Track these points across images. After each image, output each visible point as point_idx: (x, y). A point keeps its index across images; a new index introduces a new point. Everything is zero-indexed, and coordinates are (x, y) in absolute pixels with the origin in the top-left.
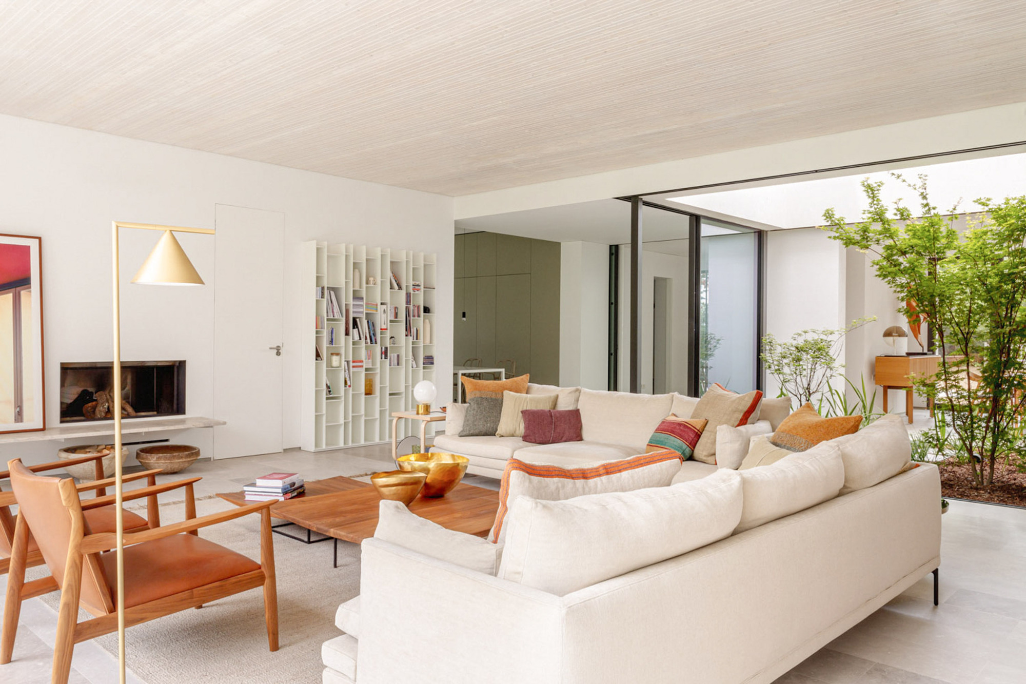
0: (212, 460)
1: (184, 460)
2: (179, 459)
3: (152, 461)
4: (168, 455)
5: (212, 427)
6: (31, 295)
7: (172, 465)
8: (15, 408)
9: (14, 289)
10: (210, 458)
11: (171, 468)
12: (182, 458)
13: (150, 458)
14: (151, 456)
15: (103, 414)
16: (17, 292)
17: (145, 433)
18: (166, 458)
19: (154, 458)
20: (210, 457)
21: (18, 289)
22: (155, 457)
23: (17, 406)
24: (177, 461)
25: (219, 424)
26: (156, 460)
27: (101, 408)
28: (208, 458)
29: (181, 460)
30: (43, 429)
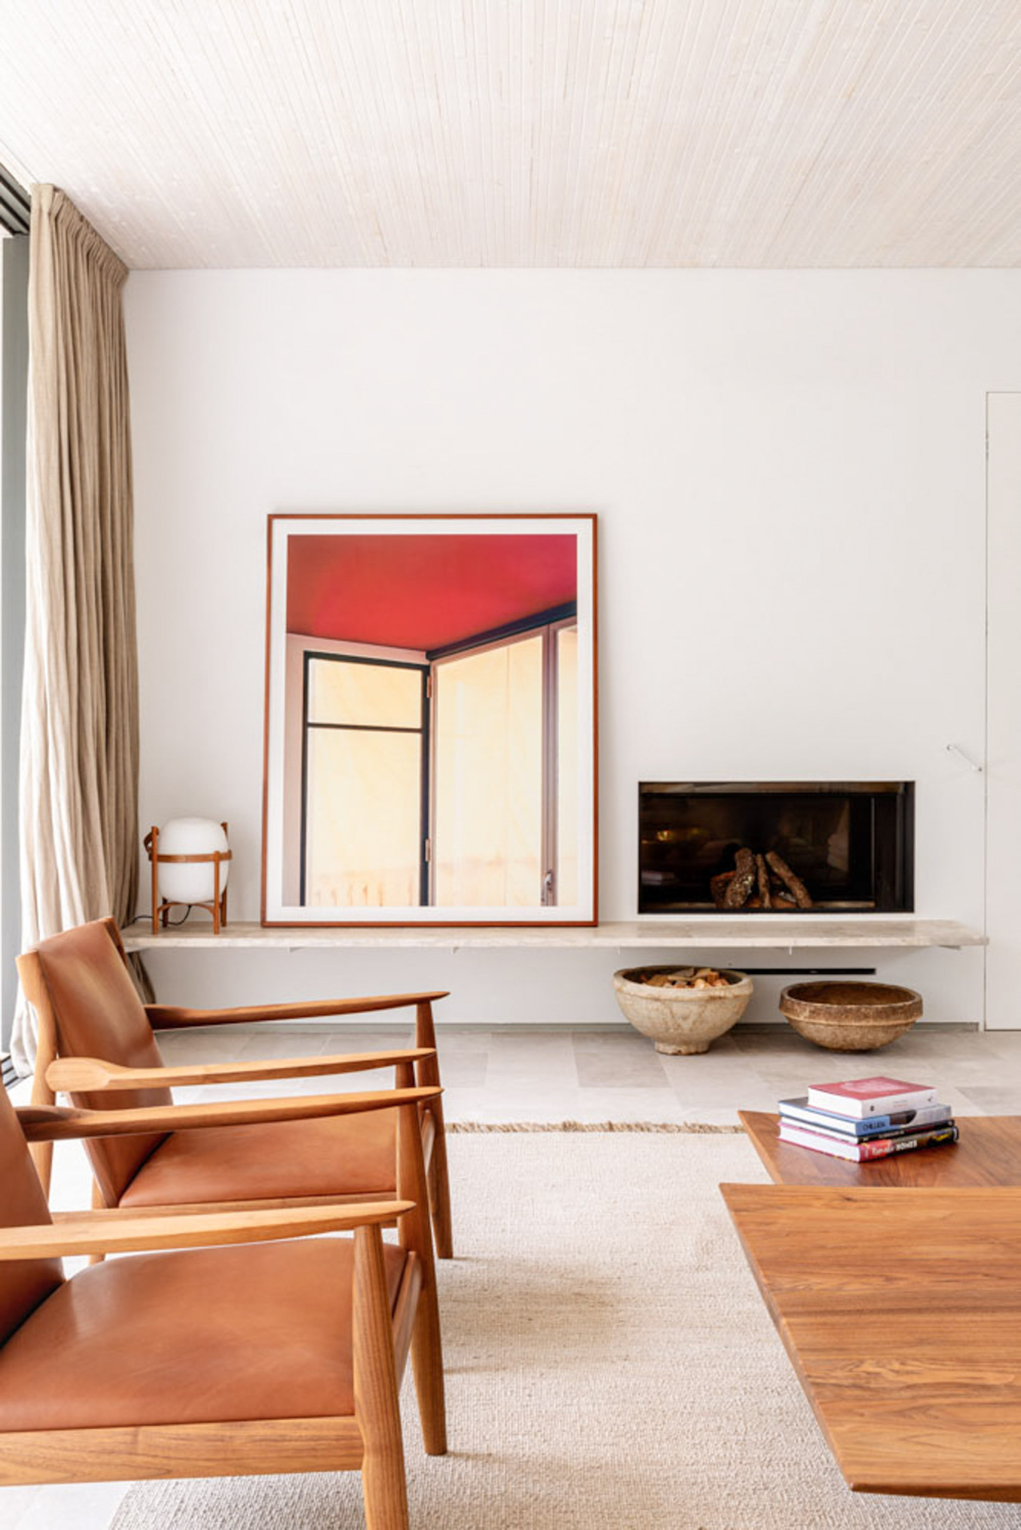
0: (981, 1028)
1: (871, 1023)
2: (859, 1019)
3: (801, 1018)
4: (835, 1006)
5: (957, 947)
6: (576, 639)
7: (846, 1033)
8: (543, 875)
9: (544, 628)
10: (977, 1024)
11: (844, 1040)
12: (866, 1017)
13: (799, 1010)
14: (799, 1004)
15: (740, 900)
16: (551, 633)
17: (795, 949)
18: (829, 1015)
19: (805, 1010)
20: (975, 1021)
21: (553, 626)
22: (808, 1009)
23: (545, 871)
24: (854, 1023)
25: (971, 942)
26: (810, 1017)
27: (738, 885)
28: (971, 1024)
29: (863, 1023)
30: (594, 924)
